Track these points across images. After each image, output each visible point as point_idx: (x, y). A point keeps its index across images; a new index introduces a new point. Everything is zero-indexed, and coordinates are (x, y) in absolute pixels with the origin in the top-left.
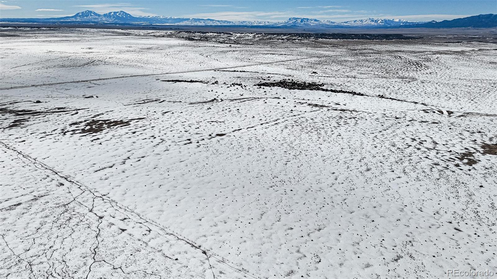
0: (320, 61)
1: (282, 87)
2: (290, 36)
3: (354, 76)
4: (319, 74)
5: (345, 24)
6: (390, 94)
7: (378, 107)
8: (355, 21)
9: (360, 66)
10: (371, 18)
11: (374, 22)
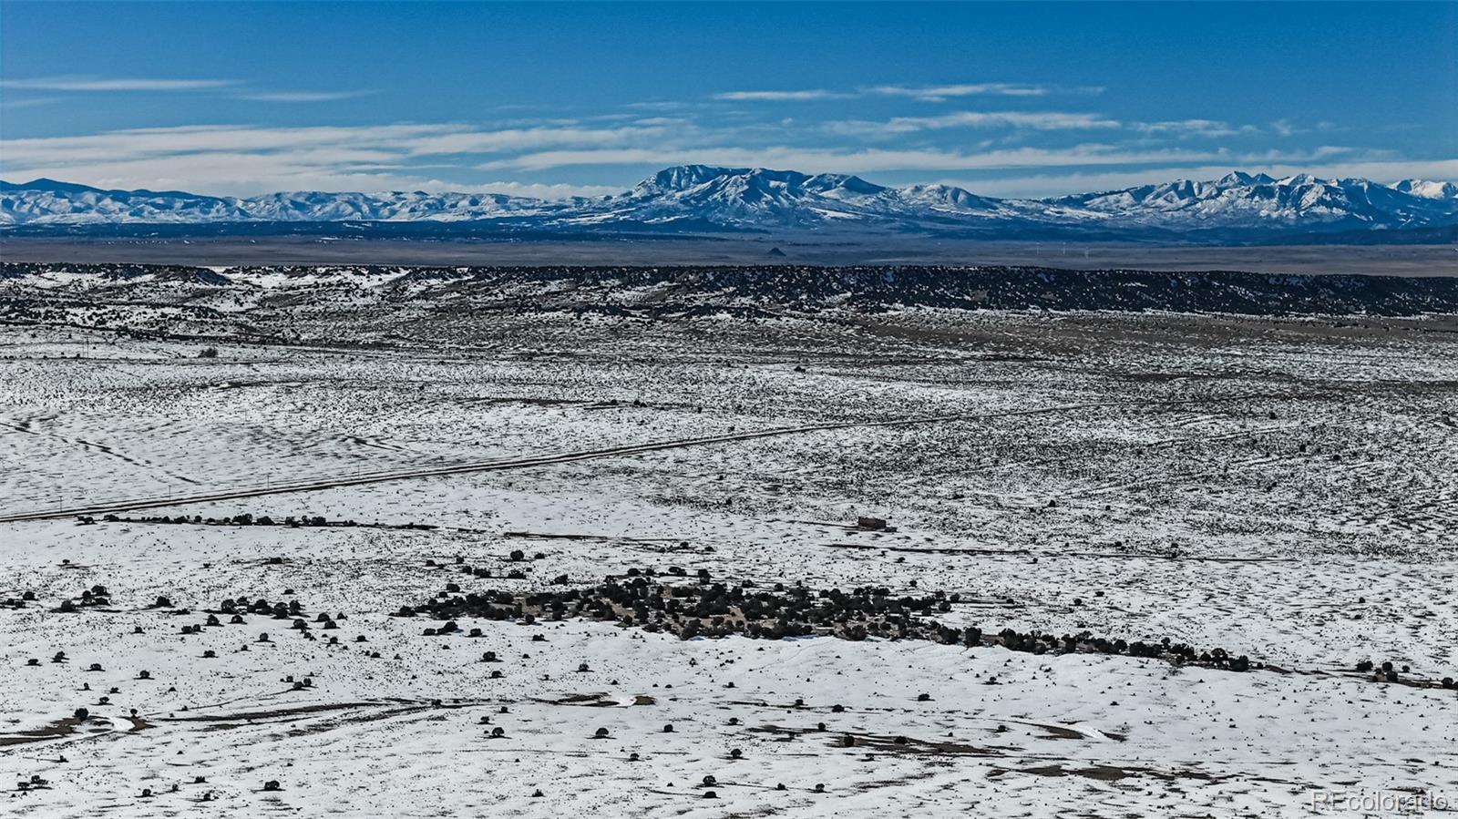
0: (911, 447)
1: (628, 622)
2: (672, 290)
3: (1165, 545)
4: (903, 531)
5: (1068, 211)
6: (1441, 655)
7: (1369, 745)
8: (1140, 194)
9: (1207, 479)
10: (1252, 173)
11: (1275, 200)
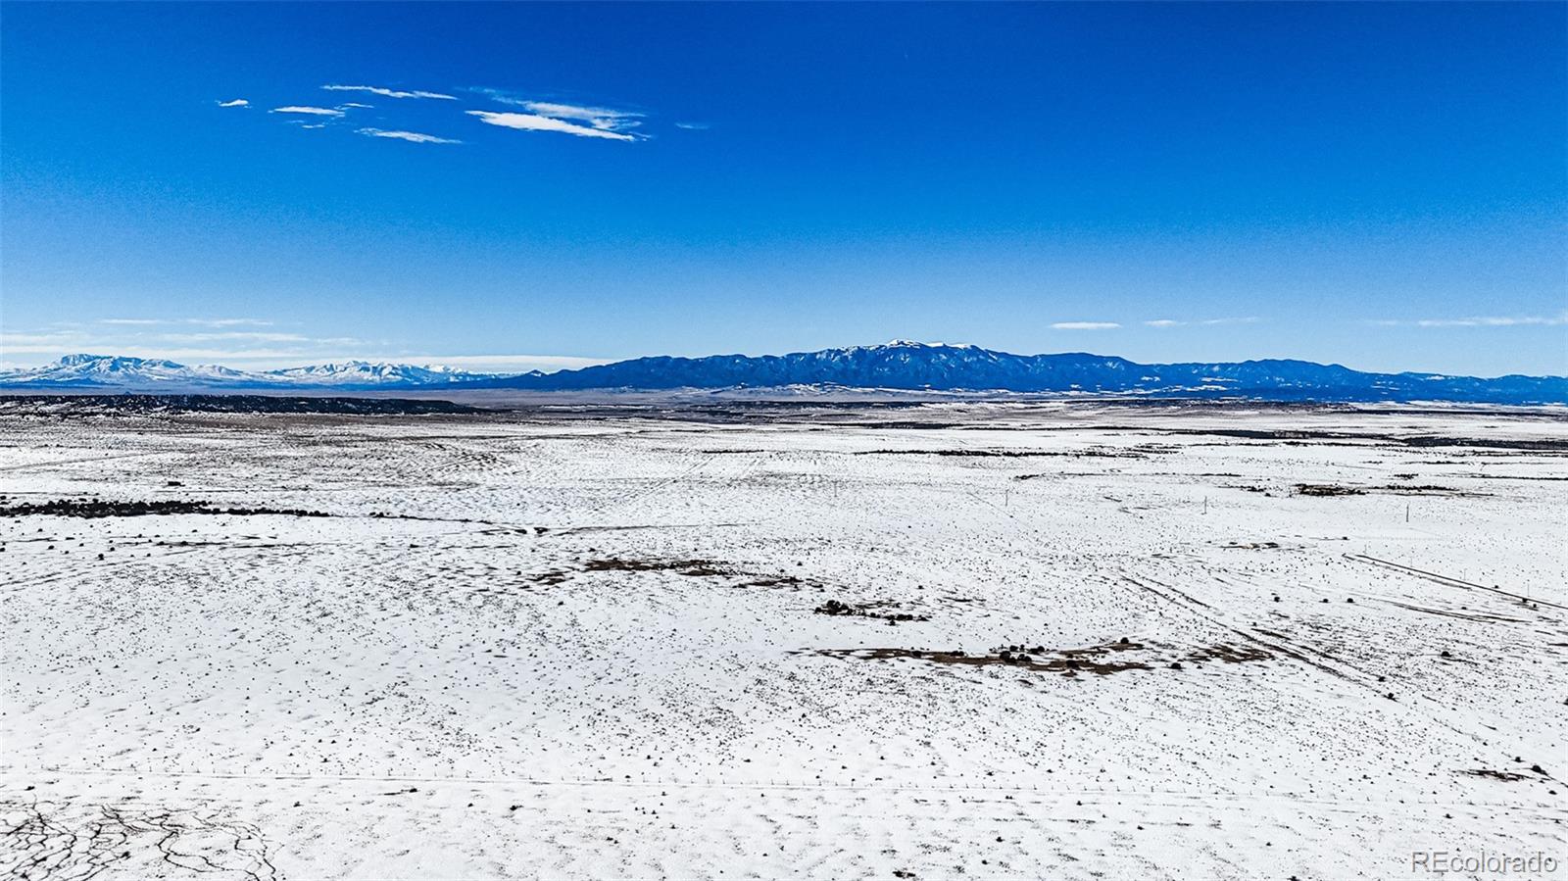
0: (194, 459)
1: (60, 515)
2: (73, 406)
3: (303, 487)
4: (188, 485)
5: (275, 377)
6: (404, 510)
7: (368, 533)
8: (309, 369)
9: (324, 466)
10: (360, 361)
11: (370, 373)
